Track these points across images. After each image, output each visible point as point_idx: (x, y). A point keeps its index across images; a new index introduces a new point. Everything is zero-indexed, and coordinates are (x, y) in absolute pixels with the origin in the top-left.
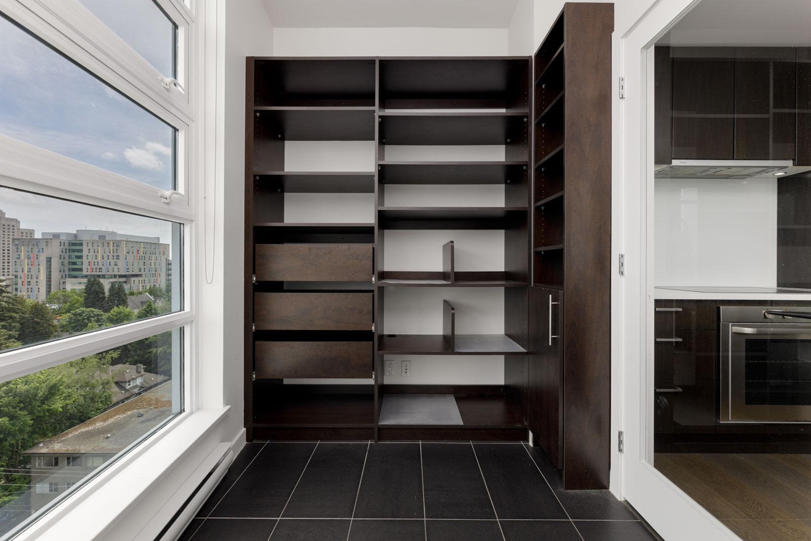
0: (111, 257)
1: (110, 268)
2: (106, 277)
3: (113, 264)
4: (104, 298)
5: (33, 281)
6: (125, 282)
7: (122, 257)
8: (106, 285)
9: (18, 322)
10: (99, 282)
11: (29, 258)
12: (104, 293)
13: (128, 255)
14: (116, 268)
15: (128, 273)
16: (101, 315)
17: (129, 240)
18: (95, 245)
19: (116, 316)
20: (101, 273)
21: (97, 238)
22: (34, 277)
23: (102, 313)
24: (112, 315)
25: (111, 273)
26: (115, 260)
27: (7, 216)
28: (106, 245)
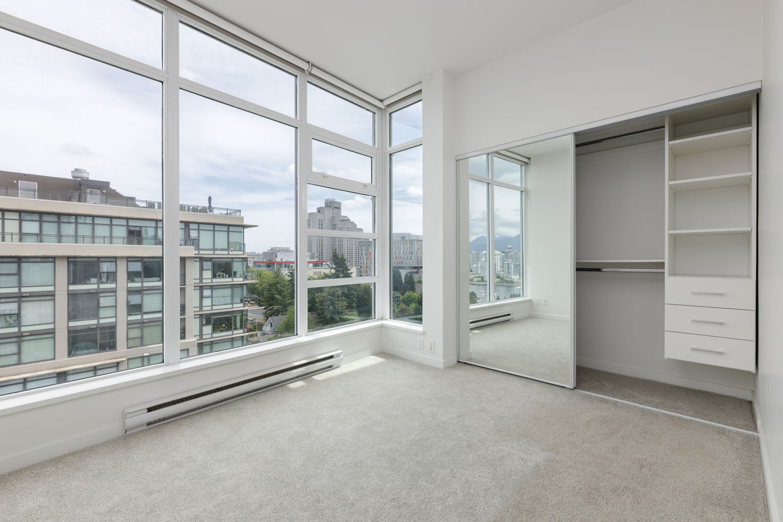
0: (408, 253)
1: (408, 261)
2: (406, 268)
3: (409, 258)
4: (401, 284)
5: (368, 270)
6: (417, 272)
7: (414, 253)
8: (403, 273)
9: (356, 298)
10: (399, 272)
11: (366, 255)
12: (402, 281)
13: (418, 251)
14: (411, 261)
15: (418, 266)
16: (400, 297)
17: (419, 239)
18: (399, 244)
19: (407, 299)
20: (402, 265)
21: (400, 239)
22: (369, 267)
23: (400, 295)
24: (405, 297)
25: (408, 265)
26: (411, 255)
27: (358, 227)
28: (405, 243)
